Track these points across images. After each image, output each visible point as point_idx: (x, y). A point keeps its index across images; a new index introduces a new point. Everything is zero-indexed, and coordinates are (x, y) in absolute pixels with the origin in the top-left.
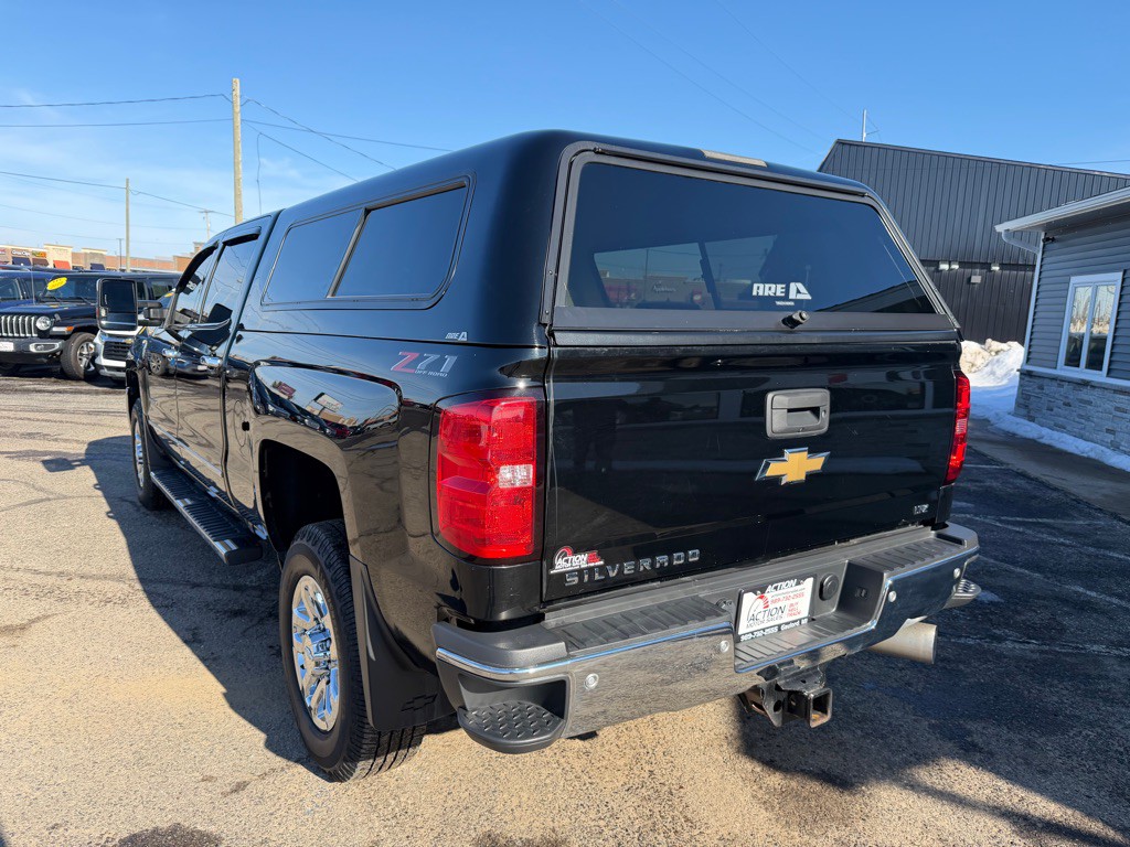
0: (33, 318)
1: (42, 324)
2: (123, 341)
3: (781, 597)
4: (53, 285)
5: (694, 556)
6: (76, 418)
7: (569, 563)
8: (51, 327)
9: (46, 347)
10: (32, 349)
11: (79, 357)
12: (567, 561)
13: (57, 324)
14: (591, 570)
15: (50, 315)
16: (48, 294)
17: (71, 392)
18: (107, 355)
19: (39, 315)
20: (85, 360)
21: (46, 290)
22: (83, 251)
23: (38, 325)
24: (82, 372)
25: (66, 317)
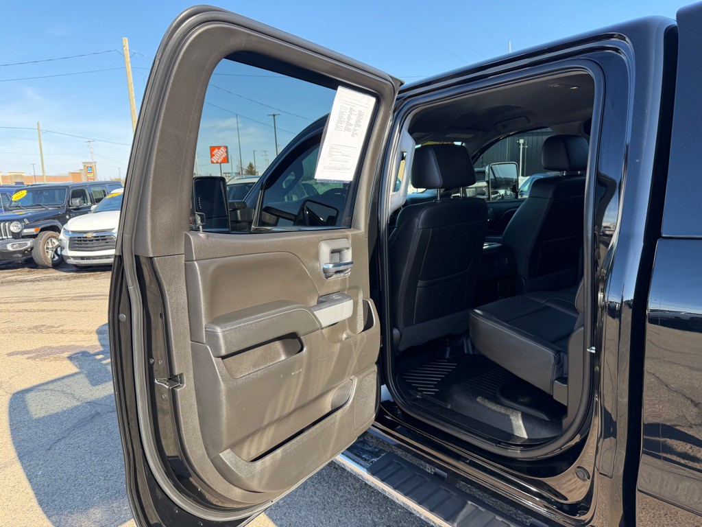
0: (7, 224)
1: (15, 227)
2: (85, 235)
4: (16, 197)
6: (65, 305)
8: (22, 230)
9: (20, 245)
10: (10, 248)
11: (46, 251)
13: (26, 227)
15: (20, 220)
16: (13, 204)
17: (47, 280)
18: (72, 248)
19: (11, 221)
20: (50, 252)
21: (12, 201)
22: (8, 174)
23: (12, 229)
24: (50, 262)
25: (33, 220)
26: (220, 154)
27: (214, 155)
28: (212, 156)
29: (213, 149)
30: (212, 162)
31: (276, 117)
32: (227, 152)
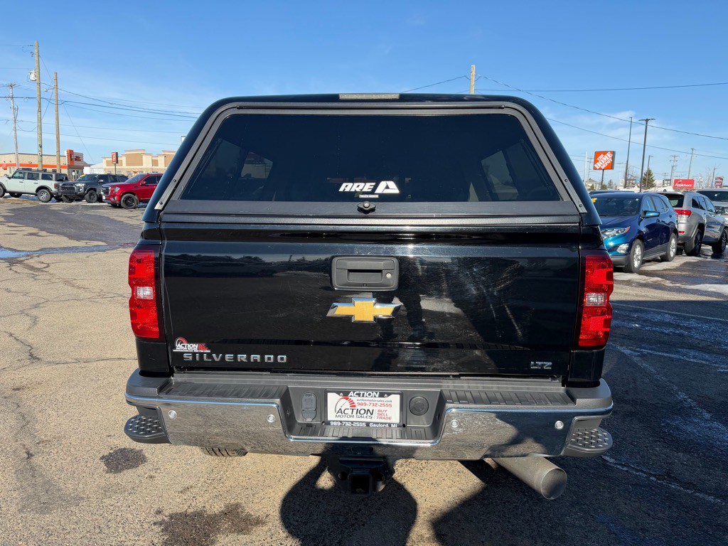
3: (368, 403)
5: (282, 358)
7: (186, 348)
12: (184, 346)
14: (201, 354)
26: (605, 160)
27: (598, 161)
28: (596, 161)
29: (598, 154)
30: (595, 168)
31: (649, 123)
32: (613, 158)
